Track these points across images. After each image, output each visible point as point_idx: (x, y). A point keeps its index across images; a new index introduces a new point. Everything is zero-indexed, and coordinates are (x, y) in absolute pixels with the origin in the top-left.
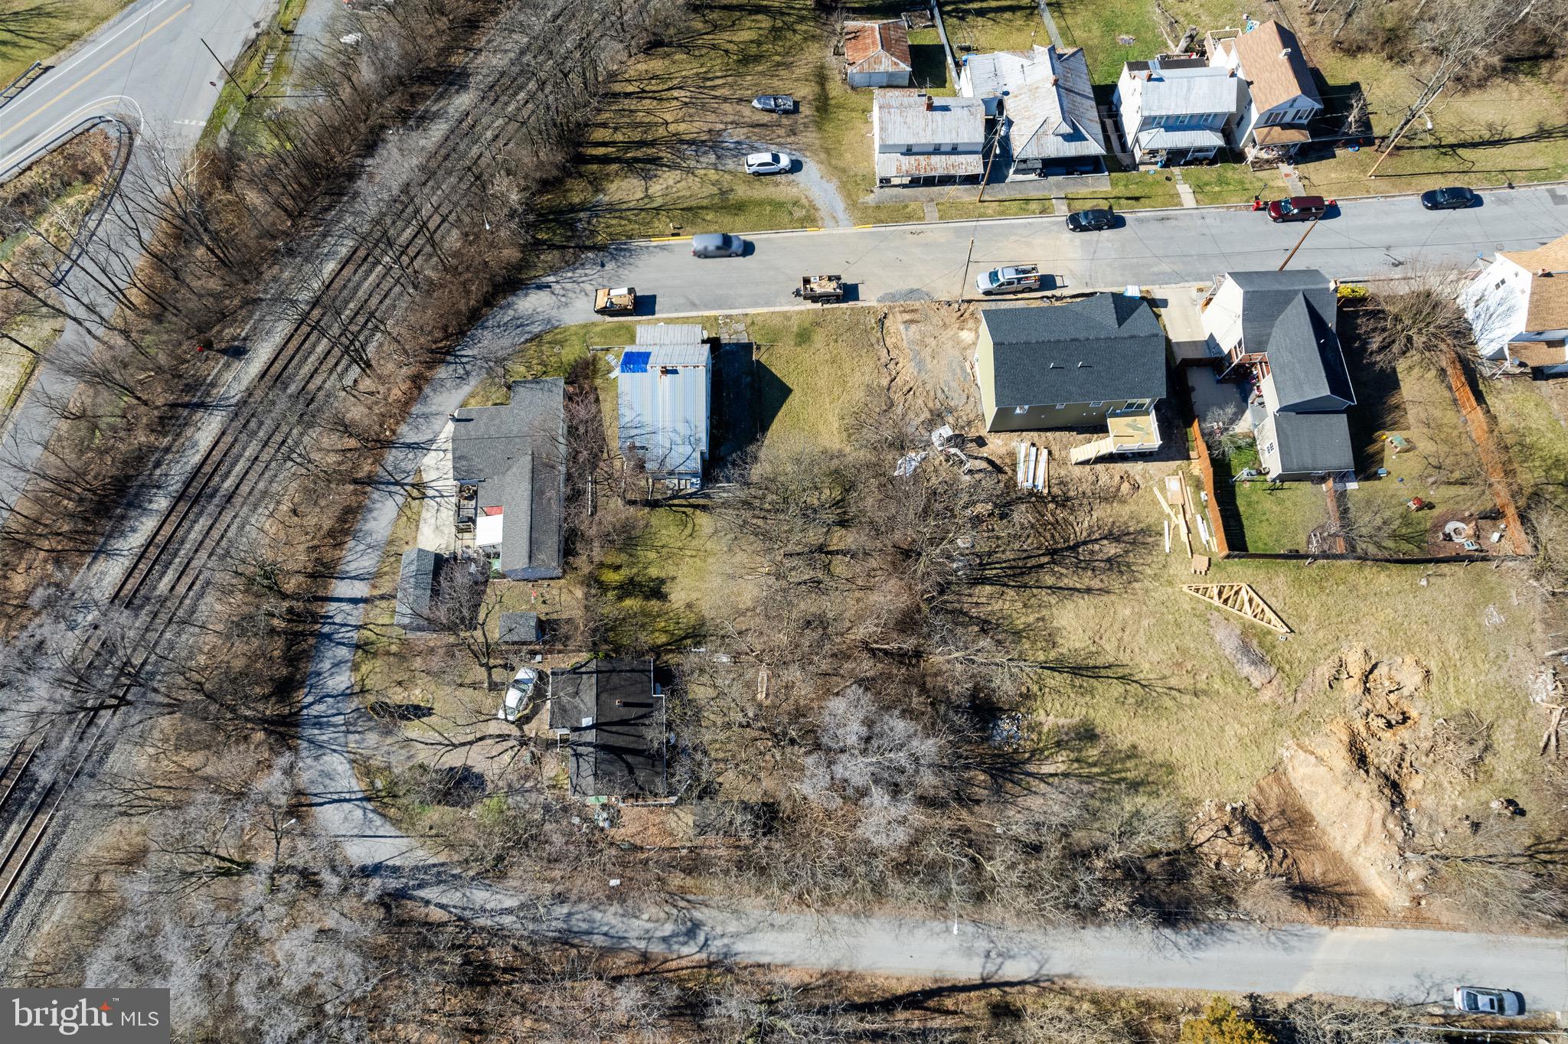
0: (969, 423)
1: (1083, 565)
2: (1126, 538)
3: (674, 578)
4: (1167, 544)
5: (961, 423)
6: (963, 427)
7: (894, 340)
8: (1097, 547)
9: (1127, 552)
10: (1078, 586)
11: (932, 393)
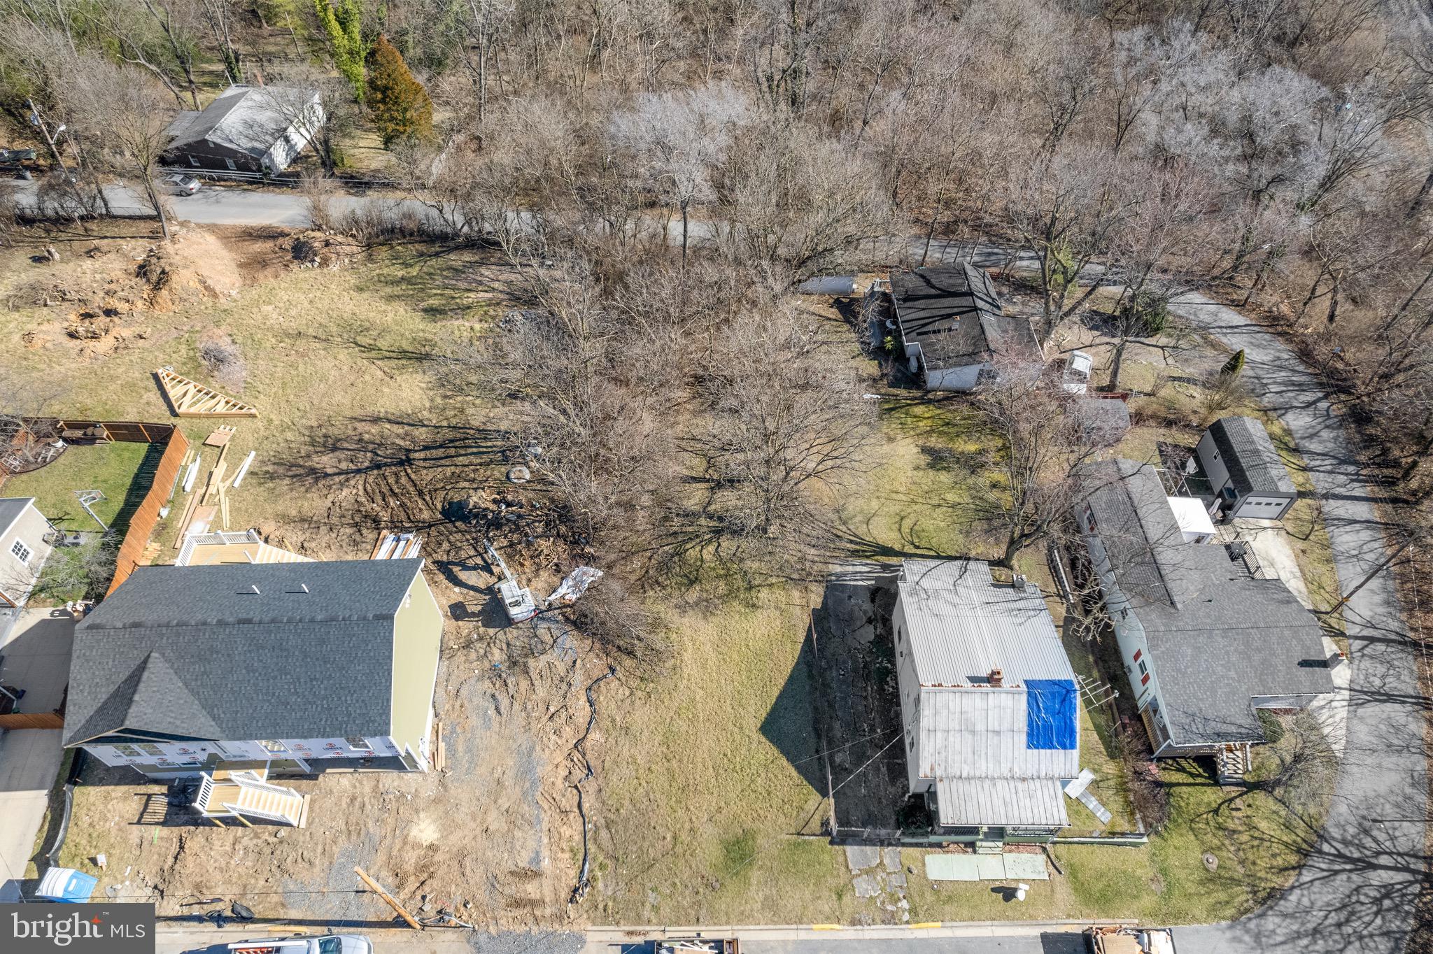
0: (468, 645)
1: (371, 447)
2: (301, 471)
3: (917, 468)
4: (248, 463)
5: (480, 647)
6: (481, 638)
7: (566, 831)
8: (344, 466)
9: (308, 456)
10: (388, 426)
11: (517, 707)
